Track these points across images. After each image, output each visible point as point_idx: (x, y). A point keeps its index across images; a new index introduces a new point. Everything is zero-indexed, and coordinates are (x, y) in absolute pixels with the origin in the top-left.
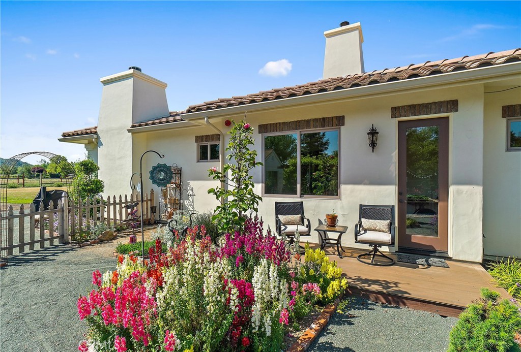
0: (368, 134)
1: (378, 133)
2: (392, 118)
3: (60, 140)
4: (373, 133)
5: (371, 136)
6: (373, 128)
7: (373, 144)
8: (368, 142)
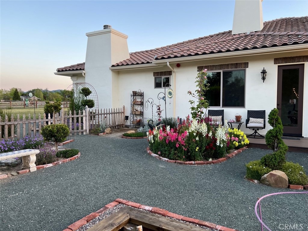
0: (261, 73)
1: (266, 72)
2: (274, 64)
3: (56, 74)
4: (264, 72)
5: (262, 74)
6: (264, 69)
7: (264, 78)
8: (261, 77)
